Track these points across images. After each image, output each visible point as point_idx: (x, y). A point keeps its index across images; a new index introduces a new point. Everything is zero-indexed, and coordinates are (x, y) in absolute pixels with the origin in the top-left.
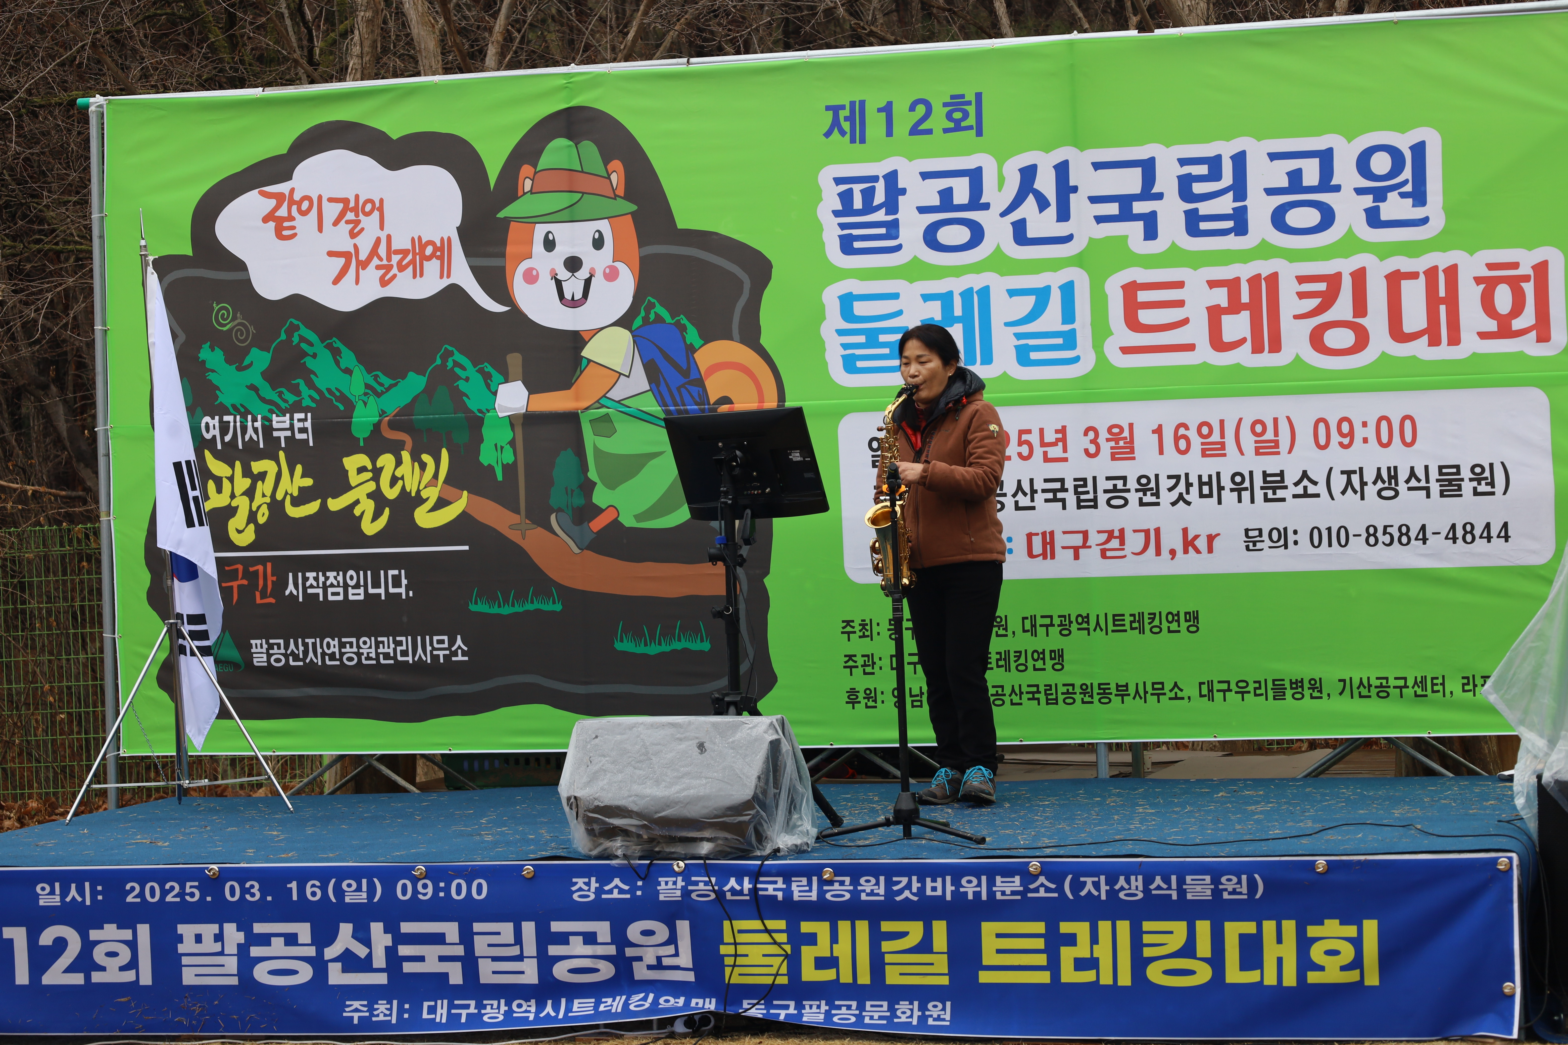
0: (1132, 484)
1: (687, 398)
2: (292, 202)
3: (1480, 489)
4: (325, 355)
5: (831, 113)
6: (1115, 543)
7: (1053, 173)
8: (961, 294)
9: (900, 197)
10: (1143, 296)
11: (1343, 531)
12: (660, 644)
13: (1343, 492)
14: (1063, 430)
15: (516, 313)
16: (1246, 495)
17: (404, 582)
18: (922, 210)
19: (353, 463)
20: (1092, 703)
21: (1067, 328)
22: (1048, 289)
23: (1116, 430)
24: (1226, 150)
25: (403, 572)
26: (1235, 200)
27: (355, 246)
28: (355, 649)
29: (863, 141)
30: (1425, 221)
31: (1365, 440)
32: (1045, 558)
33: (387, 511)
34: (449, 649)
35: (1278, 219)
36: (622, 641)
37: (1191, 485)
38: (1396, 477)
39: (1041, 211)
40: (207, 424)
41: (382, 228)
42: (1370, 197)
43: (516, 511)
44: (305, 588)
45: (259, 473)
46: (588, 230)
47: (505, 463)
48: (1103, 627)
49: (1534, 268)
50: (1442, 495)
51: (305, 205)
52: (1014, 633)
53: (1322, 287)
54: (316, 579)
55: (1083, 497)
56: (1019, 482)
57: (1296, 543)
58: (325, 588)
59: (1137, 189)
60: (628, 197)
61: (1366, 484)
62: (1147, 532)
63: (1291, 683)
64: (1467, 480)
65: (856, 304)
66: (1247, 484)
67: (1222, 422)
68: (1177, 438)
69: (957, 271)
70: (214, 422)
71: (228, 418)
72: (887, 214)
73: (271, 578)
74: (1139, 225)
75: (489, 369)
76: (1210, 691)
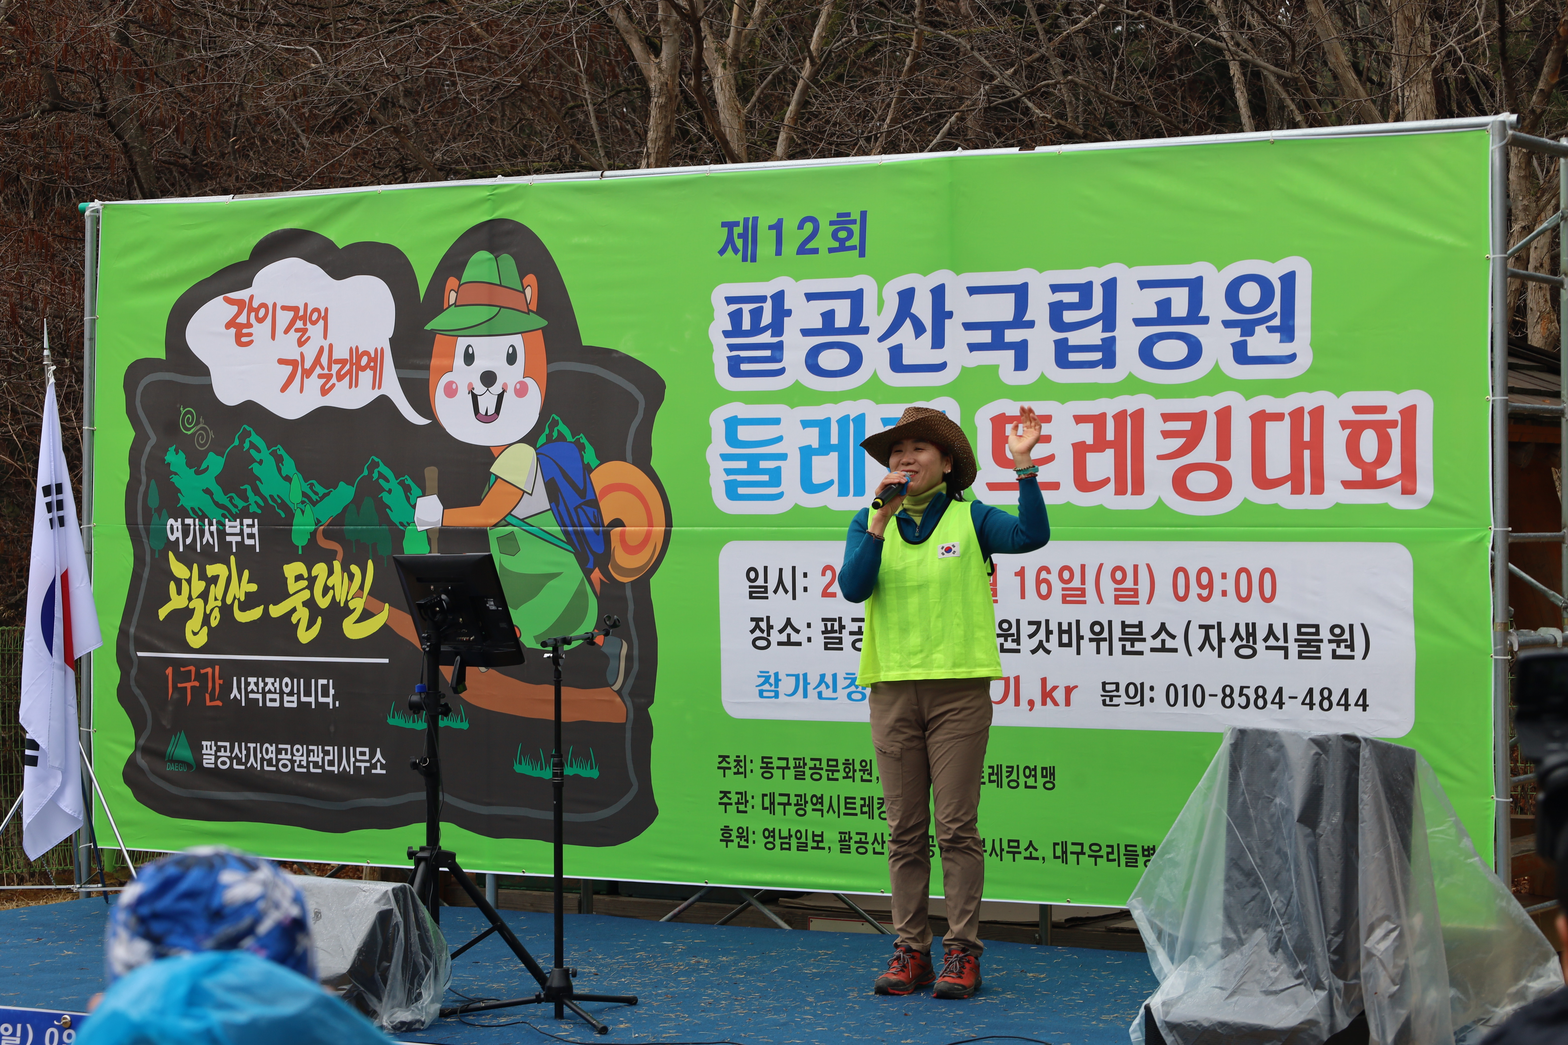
1: (584, 519)
2: (251, 309)
3: (1339, 652)
4: (270, 461)
5: (726, 230)
7: (929, 297)
8: (838, 421)
9: (785, 319)
11: (1199, 689)
13: (1201, 648)
15: (436, 426)
16: (1104, 646)
17: (332, 692)
18: (806, 332)
19: (293, 570)
24: (1097, 276)
25: (331, 681)
26: (1104, 331)
27: (302, 355)
28: (289, 756)
29: (754, 259)
30: (1292, 357)
31: (1224, 593)
33: (320, 619)
34: (369, 761)
35: (1146, 353)
36: (520, 763)
37: (1051, 632)
38: (1254, 634)
39: (917, 338)
40: (172, 525)
41: (325, 337)
42: (1238, 331)
44: (247, 693)
45: (213, 576)
46: (503, 344)
49: (1401, 412)
50: (1300, 657)
51: (262, 312)
53: (1186, 426)
54: (257, 684)
57: (1152, 700)
58: (264, 694)
59: (1009, 316)
60: (539, 312)
61: (1224, 640)
63: (1144, 850)
64: (1326, 641)
65: (741, 429)
66: (1105, 634)
67: (1083, 567)
68: (1039, 582)
69: (835, 397)
70: (178, 524)
71: (188, 521)
72: (773, 335)
73: (218, 682)
74: (1010, 354)
75: (409, 482)
76: (1064, 852)
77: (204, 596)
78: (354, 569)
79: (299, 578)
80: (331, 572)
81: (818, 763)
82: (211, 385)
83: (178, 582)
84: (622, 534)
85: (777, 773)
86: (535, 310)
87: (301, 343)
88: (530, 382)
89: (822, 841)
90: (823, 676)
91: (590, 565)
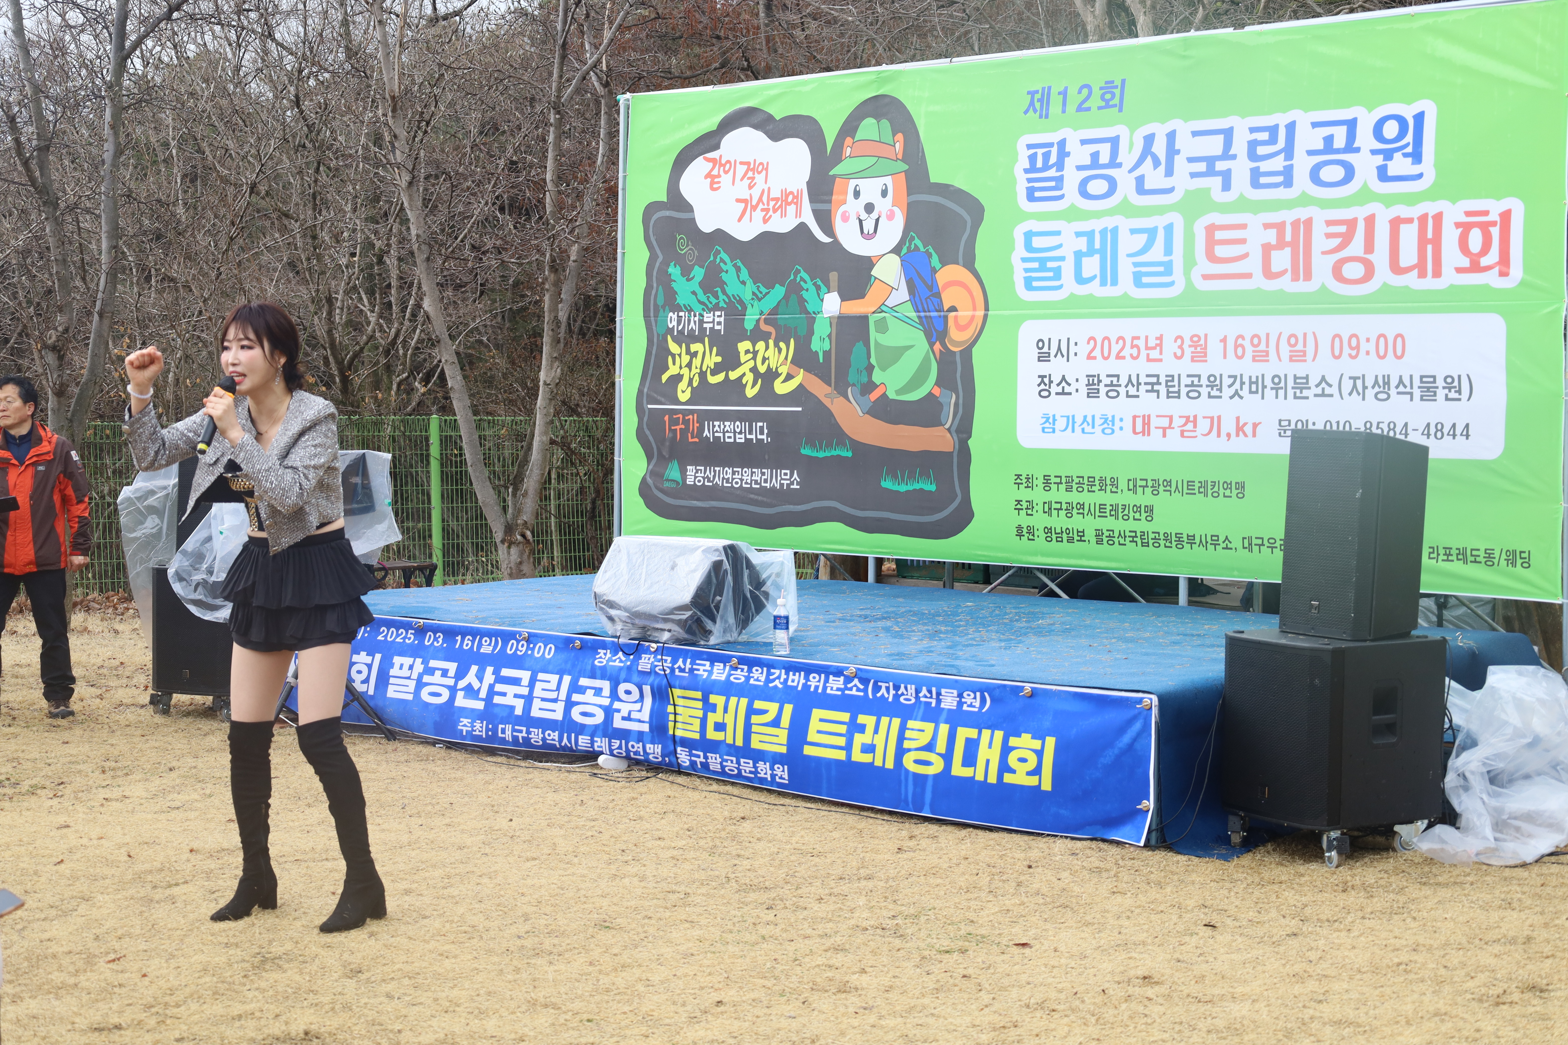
1: (931, 307)
2: (720, 165)
3: (1450, 395)
4: (732, 270)
5: (1029, 96)
6: (1190, 426)
7: (1164, 139)
8: (1100, 232)
9: (1066, 159)
10: (1219, 235)
12: (907, 484)
13: (1350, 394)
14: (1160, 338)
15: (836, 243)
16: (1281, 393)
17: (766, 431)
18: (1080, 168)
19: (744, 346)
20: (1171, 547)
21: (1167, 259)
22: (1155, 229)
23: (1195, 339)
24: (1282, 120)
25: (765, 424)
26: (1285, 160)
27: (751, 195)
28: (740, 476)
29: (1047, 117)
30: (1420, 176)
31: (1368, 353)
32: (1144, 435)
33: (760, 380)
34: (790, 479)
35: (1315, 175)
36: (885, 480)
37: (1244, 383)
38: (1388, 383)
39: (1155, 169)
40: (671, 317)
41: (766, 183)
42: (1381, 157)
43: (829, 384)
44: (713, 432)
45: (695, 352)
46: (879, 183)
47: (825, 350)
48: (1181, 490)
49: (1500, 215)
50: (1422, 399)
51: (727, 167)
52: (1122, 490)
53: (1343, 229)
54: (720, 426)
55: (1171, 389)
56: (1131, 376)
58: (724, 433)
59: (1219, 152)
60: (904, 160)
61: (1367, 388)
62: (1212, 419)
64: (1440, 388)
65: (1034, 239)
66: (1282, 384)
67: (1268, 335)
68: (1236, 347)
69: (1098, 215)
70: (674, 316)
71: (681, 314)
72: (1057, 171)
73: (696, 425)
74: (1219, 180)
75: (819, 283)
76: (1250, 544)
77: (689, 365)
78: (782, 345)
79: (747, 352)
80: (767, 348)
81: (1081, 479)
82: (694, 219)
83: (673, 356)
84: (956, 317)
85: (1054, 487)
86: (901, 158)
87: (750, 187)
88: (896, 209)
89: (1083, 536)
90: (1085, 417)
91: (934, 340)
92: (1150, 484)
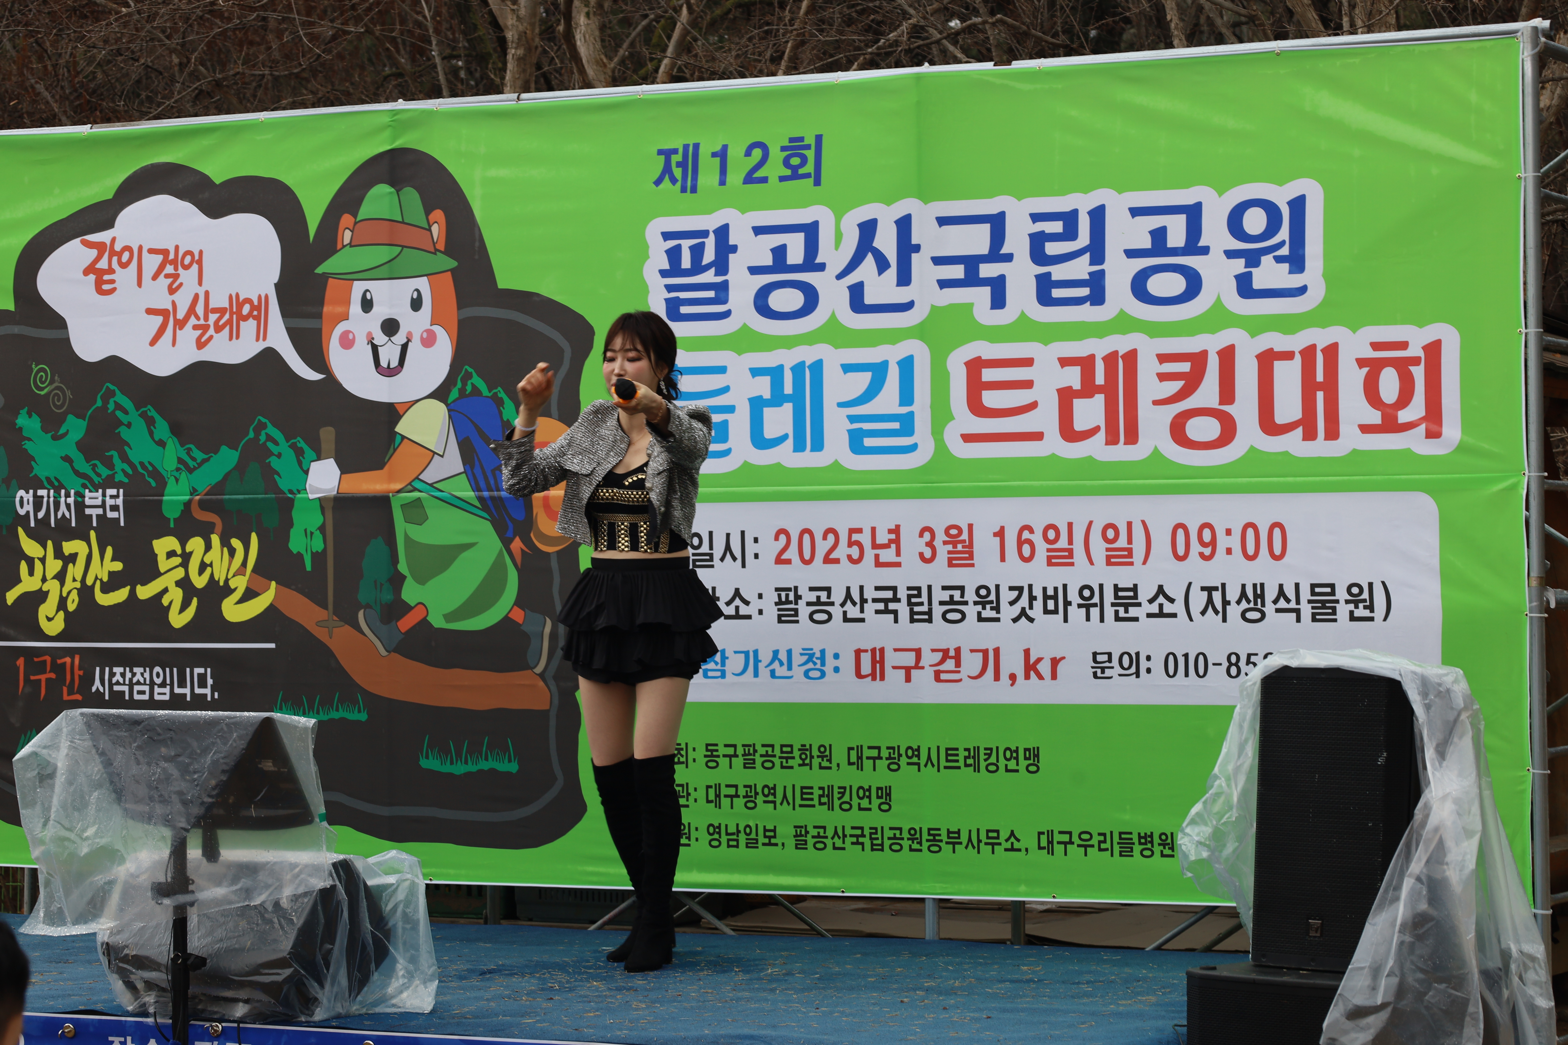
0: (970, 596)
2: (113, 253)
3: (1358, 614)
4: (139, 425)
5: (663, 157)
6: (950, 664)
7: (894, 229)
8: (792, 369)
9: (730, 255)
10: (988, 375)
11: (1201, 659)
12: (466, 763)
13: (1203, 613)
14: (896, 530)
15: (331, 381)
16: (1095, 612)
17: (210, 681)
18: (754, 270)
19: (163, 545)
20: (920, 850)
21: (904, 410)
22: (884, 365)
23: (954, 532)
24: (1083, 203)
25: (209, 670)
26: (1092, 263)
27: (174, 304)
29: (694, 190)
30: (1303, 290)
31: (1229, 551)
32: (874, 679)
33: (195, 601)
35: (1139, 287)
36: (427, 757)
37: (1035, 598)
38: (1262, 596)
39: (880, 273)
40: (22, 497)
41: (200, 283)
42: (1242, 261)
43: (324, 605)
44: (111, 685)
45: (70, 554)
46: (406, 288)
47: (314, 551)
48: (935, 762)
49: (1424, 348)
50: (1314, 619)
51: (126, 256)
52: (838, 765)
53: (1185, 367)
54: (123, 675)
55: (916, 609)
56: (848, 589)
57: (1149, 671)
58: (131, 685)
59: (984, 248)
60: (448, 252)
61: (1229, 603)
62: (985, 652)
63: (1140, 837)
64: (1342, 602)
66: (1096, 599)
67: (1070, 525)
68: (1020, 543)
69: (788, 342)
70: (29, 496)
71: (42, 492)
72: (716, 274)
73: (78, 673)
74: (986, 291)
75: (302, 444)
76: (1050, 842)
77: (61, 577)
78: (236, 543)
79: (171, 554)
80: (208, 547)
81: (770, 749)
82: (68, 340)
83: (30, 562)
84: (546, 499)
85: (724, 762)
86: (443, 249)
87: (172, 291)
88: (437, 329)
89: (775, 837)
90: (776, 653)
91: (509, 534)
92: (885, 753)
